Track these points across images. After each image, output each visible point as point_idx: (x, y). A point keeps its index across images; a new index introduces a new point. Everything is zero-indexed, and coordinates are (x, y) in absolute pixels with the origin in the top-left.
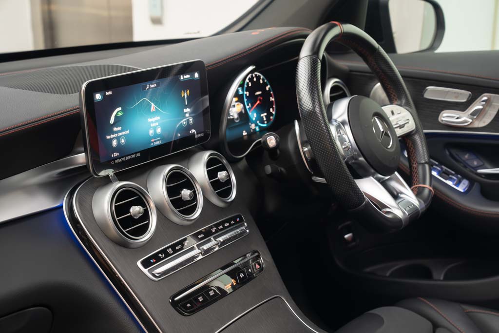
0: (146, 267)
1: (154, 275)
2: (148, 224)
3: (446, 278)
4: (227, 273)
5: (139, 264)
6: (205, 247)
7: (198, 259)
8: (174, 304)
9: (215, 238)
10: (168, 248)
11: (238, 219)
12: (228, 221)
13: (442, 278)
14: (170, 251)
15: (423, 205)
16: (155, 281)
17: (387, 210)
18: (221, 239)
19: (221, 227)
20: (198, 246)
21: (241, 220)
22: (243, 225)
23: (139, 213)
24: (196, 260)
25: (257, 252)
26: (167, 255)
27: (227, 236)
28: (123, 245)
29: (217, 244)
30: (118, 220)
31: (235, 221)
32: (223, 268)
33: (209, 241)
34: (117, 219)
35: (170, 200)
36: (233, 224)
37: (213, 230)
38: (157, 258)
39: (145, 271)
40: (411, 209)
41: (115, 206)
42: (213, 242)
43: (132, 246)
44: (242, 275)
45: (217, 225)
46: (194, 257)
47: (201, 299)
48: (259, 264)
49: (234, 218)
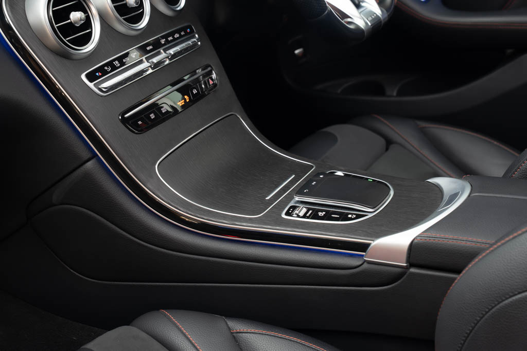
0: (91, 81)
1: (100, 90)
2: (91, 33)
3: (399, 94)
4: (178, 90)
5: (83, 77)
6: (155, 60)
7: (148, 73)
8: (124, 121)
9: (165, 50)
10: (114, 60)
11: (189, 30)
12: (178, 31)
13: (395, 94)
14: (117, 63)
15: (386, 15)
16: (102, 96)
17: (349, 20)
18: (172, 51)
19: (170, 38)
20: (147, 59)
21: (192, 31)
22: (194, 37)
23: (81, 20)
24: (145, 75)
25: (210, 66)
26: (114, 68)
27: (178, 48)
28: (64, 56)
29: (168, 57)
30: (57, 27)
31: (185, 32)
32: (173, 85)
33: (159, 53)
34: (55, 26)
35: (114, 6)
36: (184, 36)
37: (163, 41)
38: (102, 71)
39: (91, 85)
40: (373, 19)
41: (53, 11)
42: (163, 55)
43: (74, 57)
44: (195, 91)
45: (165, 37)
46: (143, 71)
47: (152, 116)
48: (212, 80)
49: (184, 29)
